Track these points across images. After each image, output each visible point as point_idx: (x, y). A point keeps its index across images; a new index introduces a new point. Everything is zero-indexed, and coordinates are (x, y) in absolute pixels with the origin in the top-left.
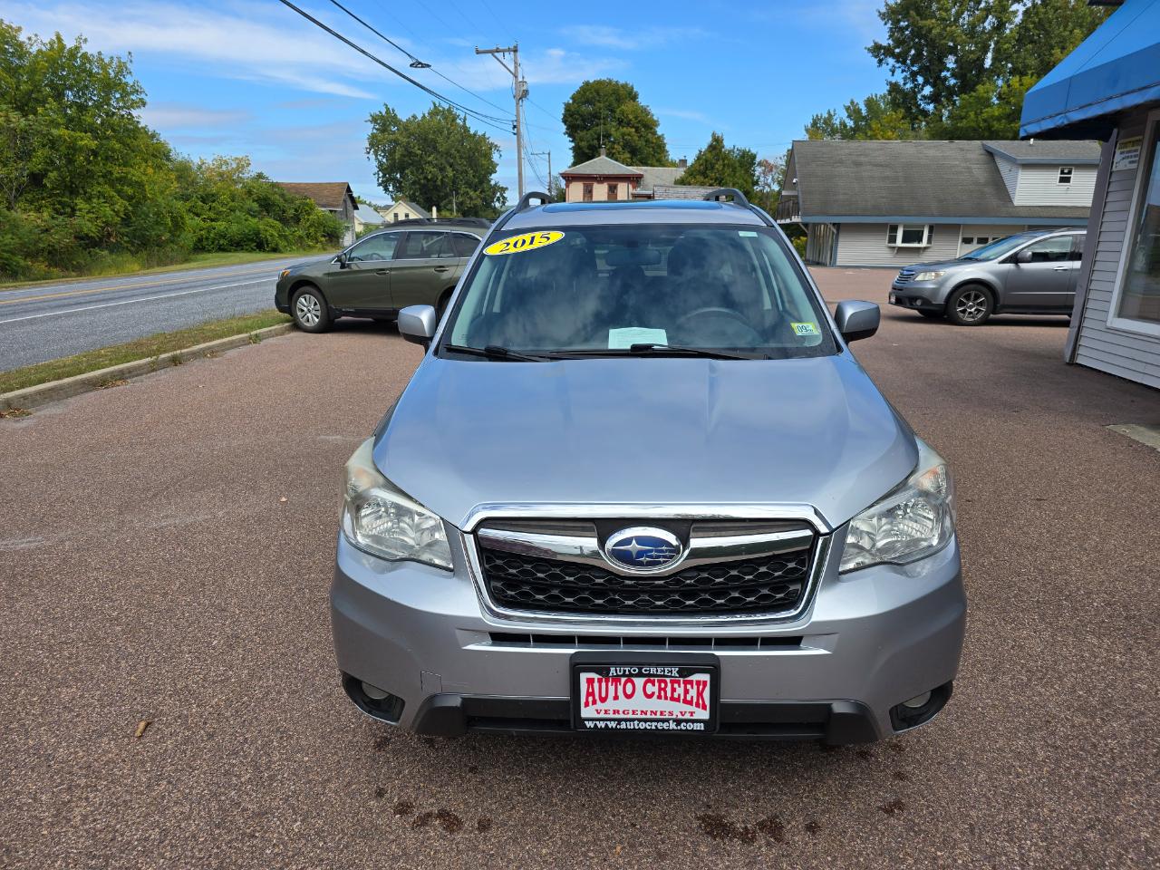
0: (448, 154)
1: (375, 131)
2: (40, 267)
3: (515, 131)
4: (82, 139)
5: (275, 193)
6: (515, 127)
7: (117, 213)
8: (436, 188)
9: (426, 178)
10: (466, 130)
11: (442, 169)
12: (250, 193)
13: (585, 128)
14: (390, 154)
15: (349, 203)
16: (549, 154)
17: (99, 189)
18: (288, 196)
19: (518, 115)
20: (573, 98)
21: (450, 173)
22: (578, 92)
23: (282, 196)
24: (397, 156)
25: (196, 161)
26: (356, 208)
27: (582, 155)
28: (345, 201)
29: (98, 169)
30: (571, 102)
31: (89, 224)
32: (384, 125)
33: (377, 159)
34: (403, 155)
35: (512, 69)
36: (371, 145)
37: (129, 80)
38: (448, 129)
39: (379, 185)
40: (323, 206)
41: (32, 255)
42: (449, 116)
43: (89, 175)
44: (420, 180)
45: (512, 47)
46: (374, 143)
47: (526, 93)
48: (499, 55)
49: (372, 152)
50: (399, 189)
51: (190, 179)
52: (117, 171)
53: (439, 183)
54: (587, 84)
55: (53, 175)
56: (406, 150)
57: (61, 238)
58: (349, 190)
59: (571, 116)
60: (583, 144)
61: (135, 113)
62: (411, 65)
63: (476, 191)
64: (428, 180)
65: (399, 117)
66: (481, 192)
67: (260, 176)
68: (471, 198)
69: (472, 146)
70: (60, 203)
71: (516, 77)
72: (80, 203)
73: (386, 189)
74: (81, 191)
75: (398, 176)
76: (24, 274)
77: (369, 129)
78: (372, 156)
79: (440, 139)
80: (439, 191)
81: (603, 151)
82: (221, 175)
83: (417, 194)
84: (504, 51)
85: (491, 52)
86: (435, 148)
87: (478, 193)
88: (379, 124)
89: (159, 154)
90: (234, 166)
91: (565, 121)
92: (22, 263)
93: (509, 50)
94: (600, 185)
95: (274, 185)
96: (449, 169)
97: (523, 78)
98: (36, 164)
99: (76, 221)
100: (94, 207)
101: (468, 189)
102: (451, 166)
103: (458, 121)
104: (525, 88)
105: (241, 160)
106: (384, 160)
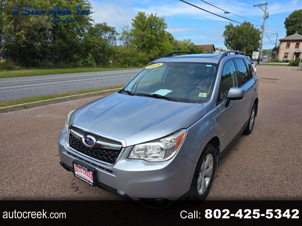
0: (246, 35)
1: (226, 30)
2: (141, 65)
3: (262, 28)
4: (153, 36)
5: (195, 48)
6: (262, 27)
7: (158, 53)
8: (241, 45)
9: (238, 42)
10: (253, 28)
11: (243, 40)
12: (189, 48)
13: (292, 25)
14: (229, 36)
15: (213, 49)
16: (277, 34)
17: (155, 48)
18: (198, 48)
19: (264, 23)
20: (289, 16)
21: (245, 40)
22: (292, 14)
23: (196, 48)
24: (231, 36)
25: (179, 40)
26: (215, 51)
27: (289, 33)
28: (212, 49)
29: (156, 43)
30: (288, 17)
31: (152, 55)
32: (229, 28)
33: (225, 38)
34: (232, 36)
35: (264, 10)
36: (224, 34)
37: (164, 22)
38: (247, 28)
39: (224, 45)
40: (206, 51)
41: (140, 62)
42: (248, 24)
43: (154, 45)
44: (236, 43)
45: (265, 3)
46: (225, 33)
47: (267, 17)
48: (261, 6)
49: (224, 36)
50: (230, 45)
51: (177, 45)
52: (159, 44)
53: (242, 43)
54: (295, 11)
55: (147, 45)
56: (234, 35)
57: (146, 59)
58: (214, 46)
59: (287, 22)
60: (290, 30)
61: (165, 30)
62: (225, 13)
63: (252, 45)
64: (239, 43)
65: (233, 26)
66: (254, 46)
67: (192, 43)
68: (251, 48)
69: (254, 32)
70: (148, 51)
71: (265, 12)
72: (151, 51)
73: (226, 46)
74: (152, 48)
75: (230, 42)
76: (138, 66)
77: (225, 29)
78: (224, 37)
79: (244, 31)
80: (241, 46)
81: (297, 32)
82: (184, 43)
83: (235, 47)
84: (263, 5)
85: (258, 5)
86: (242, 34)
87: (253, 46)
88: (227, 28)
89: (171, 39)
90: (187, 41)
91: (285, 23)
92: (138, 64)
93: (264, 4)
94: (293, 43)
95: (195, 46)
96: (245, 39)
97: (268, 12)
98: (144, 43)
99: (150, 55)
100: (154, 52)
101: (250, 45)
102: (246, 39)
103: (251, 26)
104: (267, 15)
105: (189, 40)
106: (227, 38)
